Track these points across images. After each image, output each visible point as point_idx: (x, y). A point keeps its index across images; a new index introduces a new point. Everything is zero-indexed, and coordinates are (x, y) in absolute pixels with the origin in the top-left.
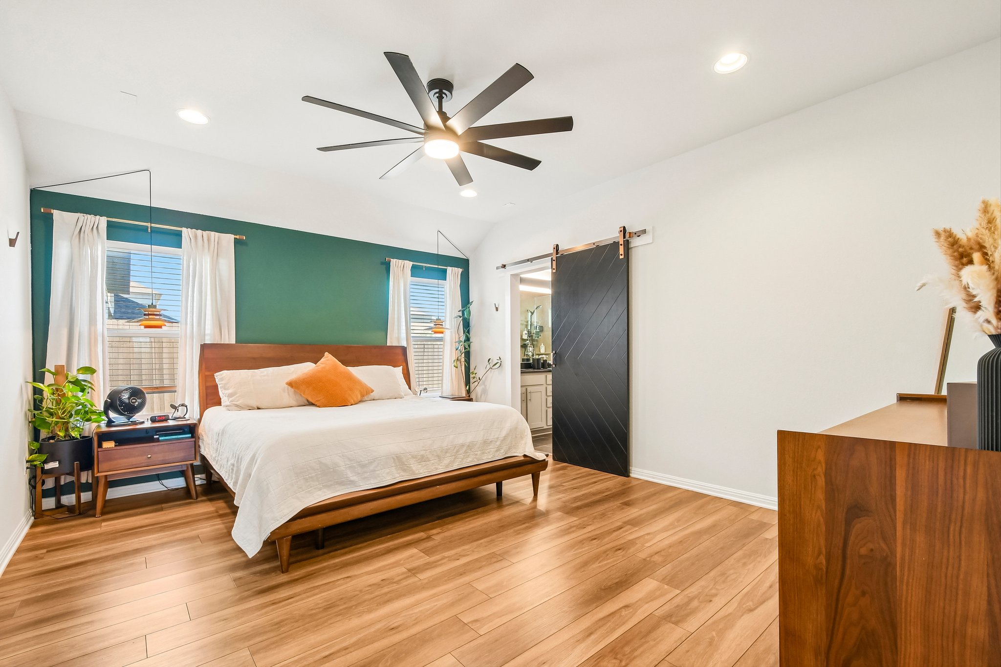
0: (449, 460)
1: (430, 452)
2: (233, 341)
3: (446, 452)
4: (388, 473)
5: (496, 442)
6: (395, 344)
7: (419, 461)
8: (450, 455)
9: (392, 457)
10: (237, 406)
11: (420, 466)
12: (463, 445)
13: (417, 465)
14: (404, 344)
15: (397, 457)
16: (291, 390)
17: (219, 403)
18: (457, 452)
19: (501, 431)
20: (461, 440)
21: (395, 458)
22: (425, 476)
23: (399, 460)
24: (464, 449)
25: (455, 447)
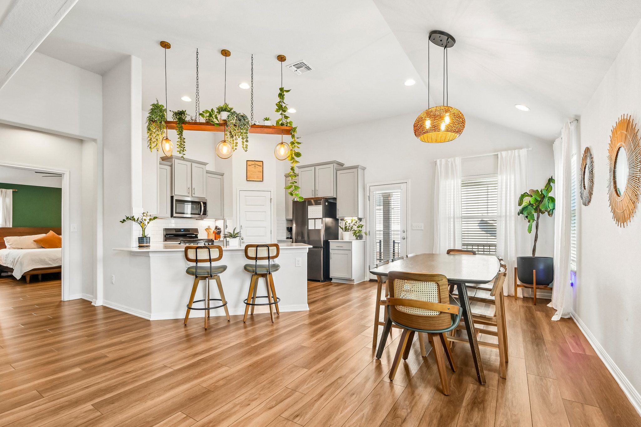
2: (11, 226)
10: (13, 248)
16: (35, 243)
17: (5, 247)
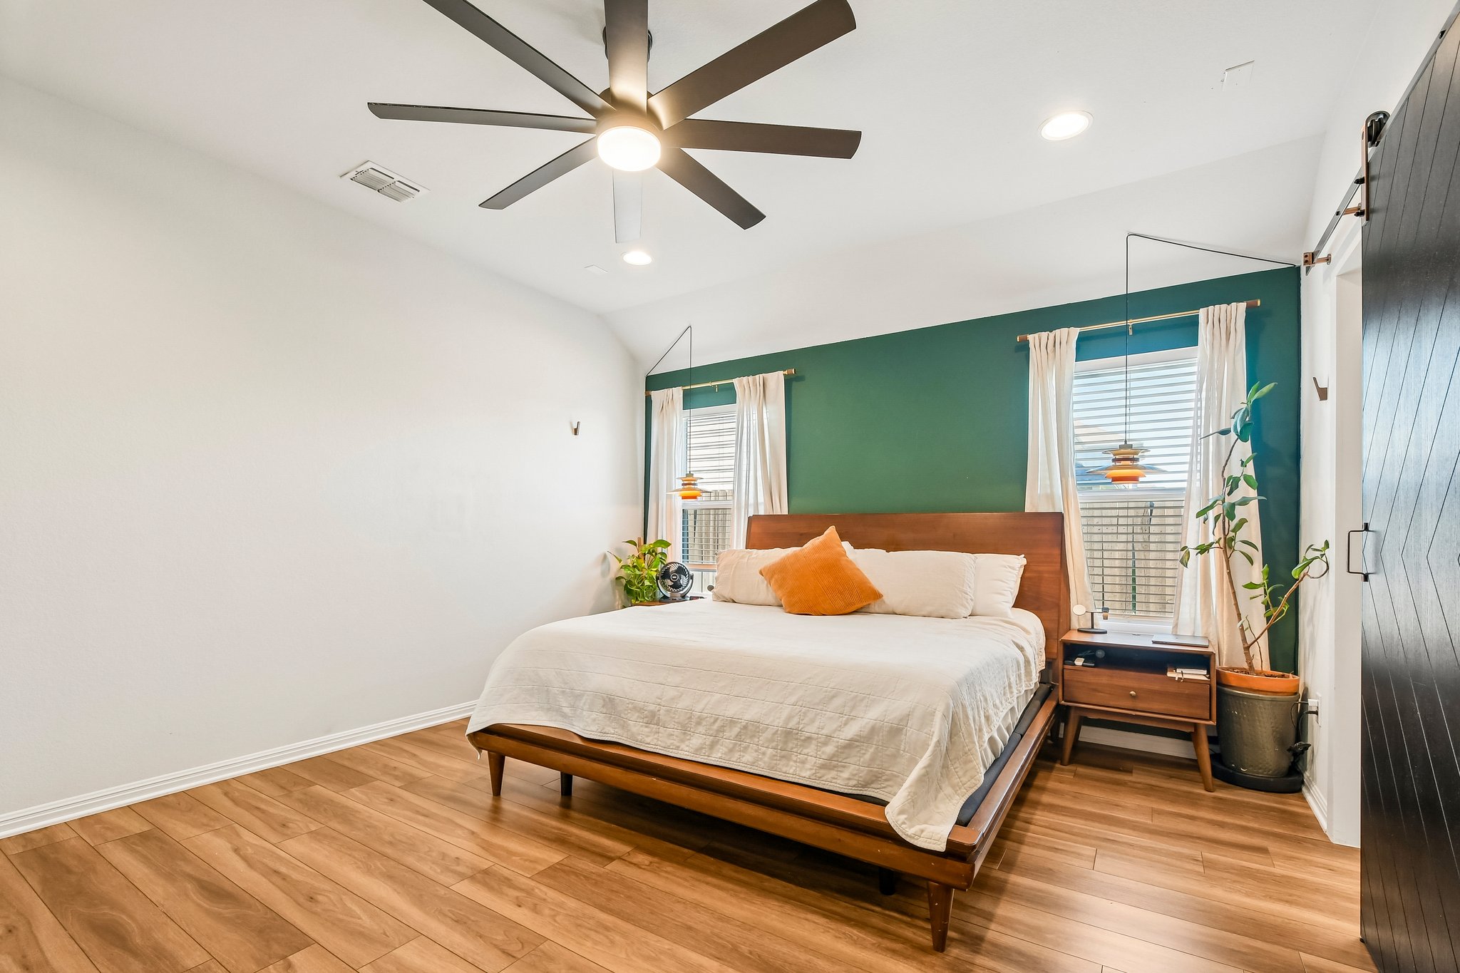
0: (700, 741)
1: (667, 711)
3: (699, 723)
4: (594, 720)
5: (825, 744)
6: (1044, 508)
7: (645, 720)
8: (703, 732)
9: (603, 697)
11: (647, 730)
12: (732, 722)
13: (642, 726)
14: (1059, 508)
15: (610, 698)
18: (718, 731)
19: (845, 724)
20: (732, 710)
21: (607, 700)
22: (655, 751)
23: (610, 704)
24: (736, 730)
25: (717, 719)
